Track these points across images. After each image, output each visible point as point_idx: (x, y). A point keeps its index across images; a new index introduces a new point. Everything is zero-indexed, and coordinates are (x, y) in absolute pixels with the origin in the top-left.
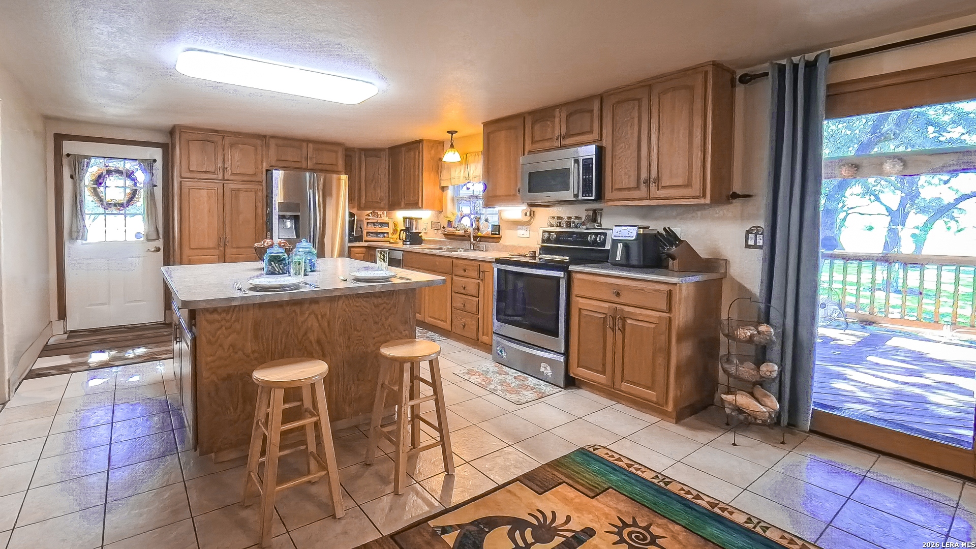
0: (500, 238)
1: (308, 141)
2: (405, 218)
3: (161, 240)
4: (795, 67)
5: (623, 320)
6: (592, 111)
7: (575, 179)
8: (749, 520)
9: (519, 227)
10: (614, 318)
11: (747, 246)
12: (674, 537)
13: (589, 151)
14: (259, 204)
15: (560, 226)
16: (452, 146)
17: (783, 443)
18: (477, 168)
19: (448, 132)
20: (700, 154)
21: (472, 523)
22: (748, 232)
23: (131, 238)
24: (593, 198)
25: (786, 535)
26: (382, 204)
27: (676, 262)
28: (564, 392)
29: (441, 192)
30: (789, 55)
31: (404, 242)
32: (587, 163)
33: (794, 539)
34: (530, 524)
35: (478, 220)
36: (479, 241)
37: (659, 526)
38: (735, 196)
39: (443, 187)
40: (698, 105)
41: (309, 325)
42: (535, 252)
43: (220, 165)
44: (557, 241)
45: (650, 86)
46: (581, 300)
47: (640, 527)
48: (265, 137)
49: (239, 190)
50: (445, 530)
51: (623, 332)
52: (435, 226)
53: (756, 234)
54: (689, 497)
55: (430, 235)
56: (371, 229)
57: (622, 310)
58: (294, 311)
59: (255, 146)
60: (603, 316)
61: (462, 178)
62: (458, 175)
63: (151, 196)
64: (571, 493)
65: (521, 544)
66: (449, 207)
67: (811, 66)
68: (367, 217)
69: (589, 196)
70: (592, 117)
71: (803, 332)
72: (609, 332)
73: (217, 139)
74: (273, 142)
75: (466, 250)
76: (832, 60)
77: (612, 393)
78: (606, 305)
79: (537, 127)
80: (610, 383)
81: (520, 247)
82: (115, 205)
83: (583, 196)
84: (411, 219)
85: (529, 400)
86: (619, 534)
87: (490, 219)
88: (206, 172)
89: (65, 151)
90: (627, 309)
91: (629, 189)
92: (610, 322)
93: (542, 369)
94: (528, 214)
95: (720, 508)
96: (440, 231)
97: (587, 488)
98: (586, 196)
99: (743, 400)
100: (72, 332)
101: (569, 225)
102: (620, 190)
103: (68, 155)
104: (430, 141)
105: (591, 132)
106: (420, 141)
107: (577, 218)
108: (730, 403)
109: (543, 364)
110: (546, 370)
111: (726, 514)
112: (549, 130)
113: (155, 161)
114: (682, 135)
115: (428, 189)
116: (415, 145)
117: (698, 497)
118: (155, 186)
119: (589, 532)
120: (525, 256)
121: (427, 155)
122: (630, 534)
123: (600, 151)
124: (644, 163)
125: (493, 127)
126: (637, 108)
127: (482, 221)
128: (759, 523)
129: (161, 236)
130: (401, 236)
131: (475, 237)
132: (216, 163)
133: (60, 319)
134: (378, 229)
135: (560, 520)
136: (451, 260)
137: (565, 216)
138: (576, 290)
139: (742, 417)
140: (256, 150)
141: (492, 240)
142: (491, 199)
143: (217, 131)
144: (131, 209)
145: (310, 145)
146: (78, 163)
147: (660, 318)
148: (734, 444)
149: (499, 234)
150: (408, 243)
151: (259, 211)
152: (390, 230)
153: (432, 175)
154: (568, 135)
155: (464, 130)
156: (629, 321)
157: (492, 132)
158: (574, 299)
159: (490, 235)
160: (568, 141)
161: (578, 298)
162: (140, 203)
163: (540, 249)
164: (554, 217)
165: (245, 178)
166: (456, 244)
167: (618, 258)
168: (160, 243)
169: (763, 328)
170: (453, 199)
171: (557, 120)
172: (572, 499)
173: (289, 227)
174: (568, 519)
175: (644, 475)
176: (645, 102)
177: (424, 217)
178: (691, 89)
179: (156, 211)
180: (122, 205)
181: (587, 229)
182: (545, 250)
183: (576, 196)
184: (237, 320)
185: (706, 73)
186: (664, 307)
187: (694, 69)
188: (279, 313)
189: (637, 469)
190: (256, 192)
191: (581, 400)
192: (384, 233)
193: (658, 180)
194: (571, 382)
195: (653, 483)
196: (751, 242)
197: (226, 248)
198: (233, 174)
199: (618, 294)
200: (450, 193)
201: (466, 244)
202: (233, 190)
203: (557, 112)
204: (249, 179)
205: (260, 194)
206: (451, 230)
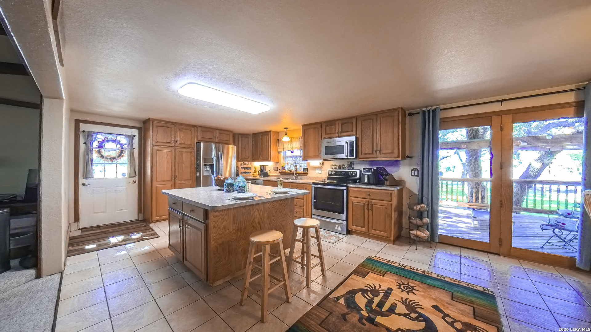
0: (308, 174)
1: (217, 129)
2: (260, 166)
3: (137, 177)
4: (429, 111)
5: (372, 205)
6: (352, 123)
7: (347, 150)
8: (438, 276)
9: (316, 169)
10: (368, 205)
11: (412, 175)
12: (418, 286)
13: (353, 139)
14: (193, 159)
15: (336, 169)
16: (286, 134)
17: (431, 247)
18: (297, 144)
19: (285, 128)
20: (397, 141)
21: (346, 294)
22: (412, 170)
23: (120, 176)
24: (354, 157)
25: (452, 279)
26: (249, 159)
27: (388, 182)
28: (347, 236)
29: (278, 154)
30: (426, 107)
31: (260, 176)
32: (351, 144)
33: (455, 280)
34: (369, 291)
35: (296, 166)
36: (298, 175)
37: (412, 283)
38: (408, 157)
39: (279, 152)
40: (396, 124)
41: (255, 215)
42: (325, 180)
43: (173, 139)
44: (335, 175)
45: (377, 115)
46: (353, 198)
47: (405, 284)
48: (196, 126)
49: (182, 152)
50: (338, 298)
51: (372, 210)
52: (275, 169)
53: (415, 171)
54: (415, 271)
55: (272, 173)
56: (243, 170)
57: (371, 202)
58: (250, 209)
59: (191, 130)
60: (363, 204)
61: (289, 148)
62: (287, 146)
63: (132, 155)
64: (375, 276)
65: (370, 299)
66: (282, 161)
67: (434, 111)
68: (240, 165)
69: (352, 156)
70: (352, 125)
71: (434, 206)
72: (366, 211)
73: (173, 126)
74: (200, 129)
75: (292, 179)
76: (441, 110)
77: (367, 235)
78: (364, 200)
79: (328, 128)
80: (367, 231)
81: (317, 177)
82: (110, 159)
83: (350, 157)
84: (264, 166)
85: (336, 241)
86: (400, 288)
87: (303, 165)
88: (166, 143)
89: (82, 129)
90: (373, 201)
91: (369, 154)
92: (366, 206)
93: (336, 228)
94: (321, 164)
95: (426, 273)
96: (278, 171)
97: (379, 273)
98: (351, 156)
99: (419, 233)
100: (82, 229)
101: (340, 168)
102: (365, 154)
103: (84, 131)
104: (274, 132)
105: (352, 131)
106: (270, 131)
107: (343, 165)
108: (413, 234)
109: (336, 226)
110: (338, 228)
111: (429, 275)
112: (334, 129)
113: (135, 136)
114: (390, 134)
115: (273, 153)
116: (267, 133)
117: (417, 270)
118: (134, 149)
119: (390, 290)
120: (322, 181)
121: (273, 138)
122: (404, 287)
123: (357, 139)
124: (375, 144)
125: (307, 128)
126: (371, 123)
127: (298, 166)
128: (441, 276)
129: (137, 175)
130: (259, 174)
131: (296, 174)
132: (171, 138)
133: (75, 222)
134: (246, 170)
135: (377, 287)
136: (290, 183)
137: (338, 165)
138: (351, 194)
139: (418, 239)
140: (192, 132)
141: (304, 175)
142: (305, 157)
143: (172, 123)
144: (120, 161)
145: (218, 131)
146: (89, 136)
147: (388, 204)
148: (416, 250)
149: (307, 172)
150: (262, 177)
151: (193, 162)
152: (253, 170)
153: (275, 147)
154: (342, 132)
155: (291, 127)
156: (374, 206)
157: (307, 129)
158: (350, 198)
159: (303, 173)
160: (342, 134)
161: (351, 198)
162: (125, 158)
163: (327, 178)
164: (333, 165)
165: (186, 146)
166: (285, 177)
167: (366, 181)
168: (136, 179)
169: (422, 205)
170: (283, 157)
171: (337, 126)
172: (377, 278)
173: (208, 170)
174: (380, 286)
175: (395, 265)
176: (375, 121)
177: (269, 165)
178: (393, 116)
179: (135, 162)
180: (114, 158)
181: (348, 170)
182: (329, 178)
183: (347, 156)
184: (226, 215)
185: (399, 112)
186: (389, 199)
187: (395, 110)
188: (244, 210)
189: (392, 263)
190: (191, 153)
191: (355, 240)
192: (249, 172)
193: (380, 151)
194: (349, 232)
195: (400, 267)
196: (413, 174)
197: (176, 181)
198: (180, 144)
199: (370, 195)
200: (282, 154)
201: (291, 177)
202: (180, 151)
203: (337, 123)
204: (187, 147)
205: (193, 154)
206: (283, 171)
